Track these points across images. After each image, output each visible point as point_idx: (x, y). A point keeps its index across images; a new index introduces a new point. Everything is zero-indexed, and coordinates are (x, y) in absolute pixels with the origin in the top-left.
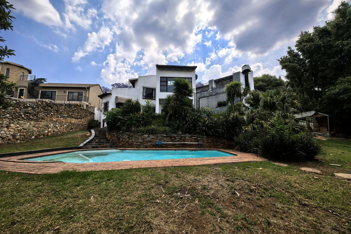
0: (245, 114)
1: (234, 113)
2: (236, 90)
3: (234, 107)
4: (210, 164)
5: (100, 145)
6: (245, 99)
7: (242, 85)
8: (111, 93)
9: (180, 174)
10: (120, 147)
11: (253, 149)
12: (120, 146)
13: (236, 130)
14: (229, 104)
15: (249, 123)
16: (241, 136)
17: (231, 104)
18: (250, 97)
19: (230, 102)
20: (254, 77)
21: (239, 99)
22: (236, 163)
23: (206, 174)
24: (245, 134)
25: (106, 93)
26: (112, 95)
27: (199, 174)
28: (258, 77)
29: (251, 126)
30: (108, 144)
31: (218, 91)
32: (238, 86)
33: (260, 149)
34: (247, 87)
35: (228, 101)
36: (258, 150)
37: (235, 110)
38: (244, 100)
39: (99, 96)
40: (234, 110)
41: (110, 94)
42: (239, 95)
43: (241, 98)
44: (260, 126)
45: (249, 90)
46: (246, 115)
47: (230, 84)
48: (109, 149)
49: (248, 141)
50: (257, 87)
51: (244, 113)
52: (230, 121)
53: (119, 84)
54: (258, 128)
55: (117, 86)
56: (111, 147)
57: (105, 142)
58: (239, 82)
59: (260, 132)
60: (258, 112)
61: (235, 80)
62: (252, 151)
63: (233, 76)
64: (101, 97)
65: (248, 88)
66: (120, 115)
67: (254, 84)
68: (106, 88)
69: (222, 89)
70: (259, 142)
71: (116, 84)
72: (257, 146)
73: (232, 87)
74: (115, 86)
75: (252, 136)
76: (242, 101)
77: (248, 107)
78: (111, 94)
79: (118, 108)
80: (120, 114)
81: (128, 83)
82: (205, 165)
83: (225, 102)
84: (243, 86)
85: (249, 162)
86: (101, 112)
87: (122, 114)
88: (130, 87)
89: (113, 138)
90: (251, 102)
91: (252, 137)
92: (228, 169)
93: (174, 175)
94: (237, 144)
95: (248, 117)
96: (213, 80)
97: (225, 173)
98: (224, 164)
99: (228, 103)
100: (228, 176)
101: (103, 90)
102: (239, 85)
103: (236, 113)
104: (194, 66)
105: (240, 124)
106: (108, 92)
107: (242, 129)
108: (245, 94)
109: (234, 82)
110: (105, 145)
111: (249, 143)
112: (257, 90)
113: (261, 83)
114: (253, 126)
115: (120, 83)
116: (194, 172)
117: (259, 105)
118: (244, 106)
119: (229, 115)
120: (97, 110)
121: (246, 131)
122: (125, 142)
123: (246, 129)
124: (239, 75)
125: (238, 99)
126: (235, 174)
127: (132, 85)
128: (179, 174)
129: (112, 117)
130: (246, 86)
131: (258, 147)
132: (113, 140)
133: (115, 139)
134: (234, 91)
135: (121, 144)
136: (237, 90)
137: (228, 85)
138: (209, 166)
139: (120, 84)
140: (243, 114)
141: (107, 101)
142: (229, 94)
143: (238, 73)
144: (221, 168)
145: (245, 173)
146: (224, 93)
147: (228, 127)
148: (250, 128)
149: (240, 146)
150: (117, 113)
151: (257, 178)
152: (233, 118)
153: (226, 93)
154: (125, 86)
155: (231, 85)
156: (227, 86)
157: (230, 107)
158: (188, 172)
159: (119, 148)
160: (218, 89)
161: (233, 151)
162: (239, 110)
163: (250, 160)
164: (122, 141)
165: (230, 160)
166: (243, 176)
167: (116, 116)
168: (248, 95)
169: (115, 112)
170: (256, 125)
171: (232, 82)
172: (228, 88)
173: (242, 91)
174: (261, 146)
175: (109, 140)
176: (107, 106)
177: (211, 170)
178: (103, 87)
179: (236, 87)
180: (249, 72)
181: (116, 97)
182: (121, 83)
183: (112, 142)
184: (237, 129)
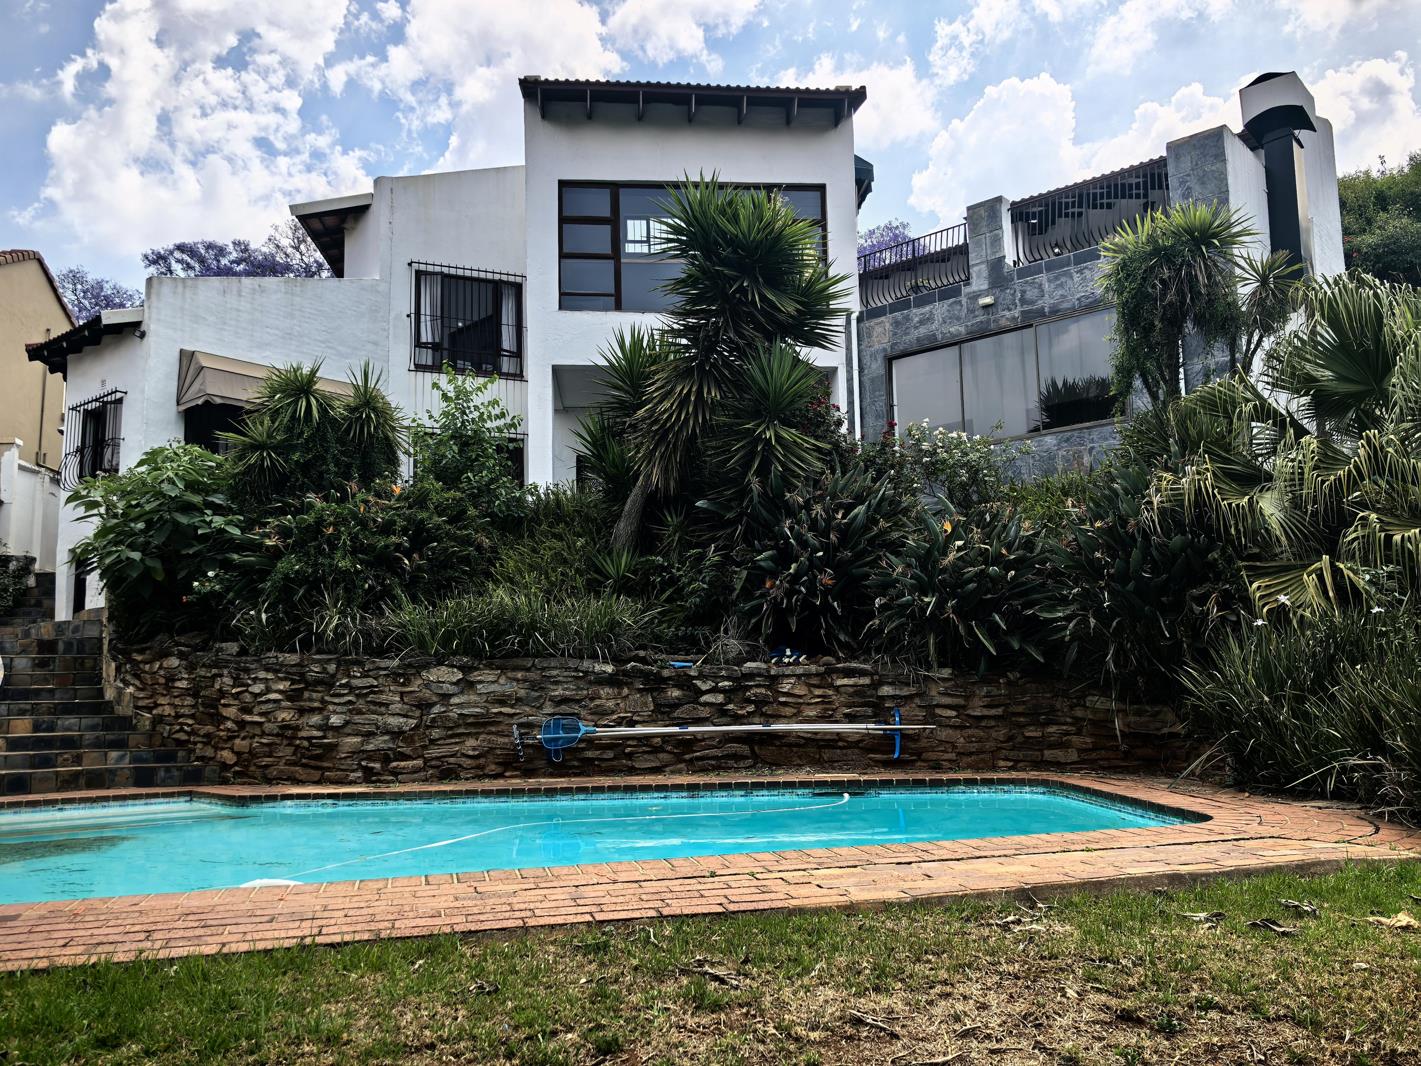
0: (1269, 477)
1: (1175, 472)
2: (1192, 280)
3: (1182, 423)
4: (982, 895)
5: (47, 762)
6: (1271, 356)
7: (1239, 234)
8: (138, 324)
9: (722, 981)
10: (225, 782)
11: (1344, 769)
12: (225, 766)
13: (1197, 609)
14: (1141, 402)
15: (1305, 556)
16: (1239, 661)
17: (1154, 397)
18: (1314, 332)
19: (1145, 382)
20: (1340, 175)
21: (1221, 356)
22: (1194, 877)
23: (943, 974)
24: (1269, 641)
25: (98, 318)
26: (150, 339)
27: (880, 971)
28: (1375, 174)
29: (1321, 578)
30: (114, 754)
31: (1048, 291)
32: (1209, 245)
33: (1397, 760)
34: (1283, 254)
35: (1125, 372)
36: (1379, 768)
37: (1188, 446)
38: (1257, 364)
39: (34, 353)
40: (1174, 448)
41: (132, 330)
42: (1223, 323)
43: (1233, 347)
44: (1390, 576)
45: (1298, 274)
46: (1280, 484)
47: (1145, 229)
48: (124, 798)
49: (1301, 700)
50: (1366, 258)
51: (1259, 469)
52: (1146, 536)
53: (209, 246)
54: (1380, 590)
55: (189, 267)
56: (145, 779)
57: (89, 736)
58: (1215, 215)
59: (1395, 619)
60: (1376, 455)
61: (1185, 196)
62: (1331, 784)
63: (1171, 170)
64: (55, 355)
65: (1290, 263)
66: (218, 510)
67: (1346, 232)
68: (100, 285)
69: (1077, 277)
70: (1388, 702)
71: (181, 248)
72: (1369, 737)
73: (1160, 254)
74: (177, 268)
75: (1332, 660)
76: (1247, 367)
77: (1295, 423)
78: (143, 335)
79: (197, 449)
80: (218, 499)
81: (285, 242)
82: (940, 900)
83: (1103, 384)
84: (1254, 249)
85: (1303, 868)
86: (54, 489)
87: (233, 498)
88: (309, 272)
89: (156, 705)
90: (1314, 380)
91: (1326, 671)
92: (1131, 930)
93: (670, 987)
94: (1208, 724)
95: (1297, 503)
96: (999, 199)
97: (1107, 959)
98: (1095, 888)
99: (1127, 388)
100: (1132, 982)
101: (68, 297)
102: (1215, 235)
103: (1196, 475)
104: (838, 91)
105: (1230, 561)
106: (109, 317)
107: (1247, 602)
108: (1270, 314)
109: (1177, 218)
110: (91, 762)
111: (1306, 716)
112: (1369, 277)
113: (1395, 224)
114: (1336, 572)
115: (220, 242)
116: (842, 960)
117: (1385, 399)
118: (1264, 412)
119: (1138, 488)
120: (21, 468)
121: (1280, 615)
122: (263, 734)
123: (1283, 598)
124: (1221, 157)
125: (1207, 350)
126: (1188, 971)
127: (319, 256)
128: (716, 978)
129: (149, 524)
130: (1274, 250)
131: (1380, 748)
132: (158, 720)
133: (178, 716)
134: (1180, 293)
135: (227, 756)
136: (1202, 279)
137: (1125, 238)
138: (972, 906)
139: (221, 251)
140: (1254, 479)
141: (109, 388)
142: (1133, 318)
143: (1211, 142)
144: (1070, 920)
145: (1269, 955)
146: (1091, 307)
147: (1131, 586)
148: (1312, 590)
149: (1234, 745)
150: (192, 486)
151: (1368, 993)
152: (1170, 516)
153: (1108, 307)
154: (266, 267)
155: (1151, 239)
156: (1121, 249)
157: (1142, 419)
158: (796, 961)
159: (212, 783)
160: (1043, 278)
161: (1173, 790)
162: (1228, 448)
163: (1311, 856)
164: (242, 724)
165: (1148, 855)
166: (1254, 981)
167: (183, 520)
168: (1296, 322)
169: (170, 481)
170: (1365, 562)
171: (1159, 215)
172: (1124, 265)
173: (1245, 291)
174: (1408, 733)
175: (126, 723)
176: (108, 435)
177: (986, 939)
178: (75, 277)
179: (1196, 250)
180: (1303, 134)
181: (187, 358)
182: (224, 239)
183: (151, 734)
184: (1202, 600)
